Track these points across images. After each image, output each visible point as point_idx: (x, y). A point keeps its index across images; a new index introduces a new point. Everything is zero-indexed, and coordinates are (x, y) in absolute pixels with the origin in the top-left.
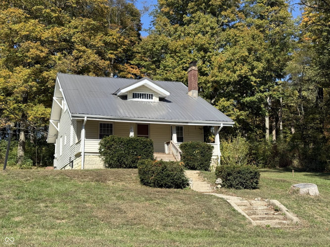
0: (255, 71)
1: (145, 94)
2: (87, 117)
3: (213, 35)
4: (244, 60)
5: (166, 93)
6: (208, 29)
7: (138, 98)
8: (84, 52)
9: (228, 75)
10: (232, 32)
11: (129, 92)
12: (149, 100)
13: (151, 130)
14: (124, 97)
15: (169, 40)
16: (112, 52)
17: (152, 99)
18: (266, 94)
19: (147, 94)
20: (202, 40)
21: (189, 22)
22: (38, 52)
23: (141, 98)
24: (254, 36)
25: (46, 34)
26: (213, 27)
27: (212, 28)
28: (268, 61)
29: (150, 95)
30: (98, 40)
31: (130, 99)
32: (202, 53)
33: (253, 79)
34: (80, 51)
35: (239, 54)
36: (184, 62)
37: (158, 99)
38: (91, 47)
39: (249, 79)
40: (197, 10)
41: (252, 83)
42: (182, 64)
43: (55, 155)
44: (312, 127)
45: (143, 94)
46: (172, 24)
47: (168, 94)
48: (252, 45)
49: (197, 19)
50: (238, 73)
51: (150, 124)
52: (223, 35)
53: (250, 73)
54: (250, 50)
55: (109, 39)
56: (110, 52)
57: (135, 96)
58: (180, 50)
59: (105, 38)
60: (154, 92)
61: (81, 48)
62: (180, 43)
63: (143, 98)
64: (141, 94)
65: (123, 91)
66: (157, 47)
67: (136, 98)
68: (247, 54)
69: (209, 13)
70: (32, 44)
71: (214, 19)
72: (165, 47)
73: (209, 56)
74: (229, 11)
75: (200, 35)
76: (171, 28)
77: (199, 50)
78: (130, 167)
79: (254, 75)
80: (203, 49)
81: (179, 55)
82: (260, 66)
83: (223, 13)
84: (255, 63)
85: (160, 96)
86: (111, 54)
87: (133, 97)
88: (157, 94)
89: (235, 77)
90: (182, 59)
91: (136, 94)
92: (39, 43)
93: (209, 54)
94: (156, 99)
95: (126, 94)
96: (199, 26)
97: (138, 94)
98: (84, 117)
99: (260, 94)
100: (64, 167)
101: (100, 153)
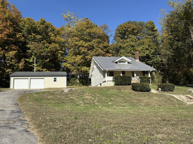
0: (151, 53)
3: (135, 42)
4: (147, 49)
5: (130, 61)
6: (134, 40)
8: (98, 49)
9: (143, 54)
10: (141, 40)
11: (118, 61)
12: (124, 63)
13: (126, 73)
14: (116, 63)
15: (121, 44)
18: (155, 60)
20: (133, 43)
21: (127, 38)
22: (84, 50)
23: (122, 63)
24: (150, 41)
25: (86, 45)
27: (135, 40)
28: (155, 49)
30: (101, 46)
31: (118, 63)
32: (133, 48)
33: (151, 55)
34: (96, 49)
35: (145, 47)
38: (99, 48)
39: (149, 55)
40: (129, 34)
42: (126, 52)
44: (171, 70)
45: (122, 61)
46: (122, 39)
47: (131, 61)
48: (150, 44)
49: (130, 37)
50: (146, 53)
51: (125, 71)
52: (139, 42)
53: (150, 53)
54: (149, 46)
55: (104, 45)
56: (105, 49)
57: (120, 62)
58: (125, 47)
59: (103, 45)
62: (125, 45)
65: (116, 61)
66: (118, 47)
69: (133, 35)
70: (82, 48)
71: (135, 37)
72: (120, 47)
73: (135, 49)
74: (140, 34)
75: (131, 42)
76: (122, 40)
77: (132, 47)
78: (124, 85)
79: (151, 54)
80: (133, 46)
82: (153, 51)
83: (138, 34)
84: (151, 50)
89: (145, 55)
90: (126, 50)
92: (84, 47)
93: (135, 48)
96: (131, 39)
99: (153, 60)
101: (113, 81)
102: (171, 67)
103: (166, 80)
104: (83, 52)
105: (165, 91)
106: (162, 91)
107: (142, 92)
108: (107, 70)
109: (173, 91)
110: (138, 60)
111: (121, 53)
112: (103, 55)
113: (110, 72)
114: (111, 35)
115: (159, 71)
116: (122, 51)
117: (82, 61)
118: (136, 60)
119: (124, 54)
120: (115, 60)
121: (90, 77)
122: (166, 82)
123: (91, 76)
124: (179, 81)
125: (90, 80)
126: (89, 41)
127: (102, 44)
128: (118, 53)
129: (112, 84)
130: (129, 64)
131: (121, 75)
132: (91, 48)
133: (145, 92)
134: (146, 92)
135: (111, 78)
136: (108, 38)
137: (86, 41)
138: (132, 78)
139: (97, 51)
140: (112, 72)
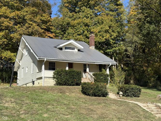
0: (112, 37)
1: (71, 48)
2: (46, 59)
3: (91, 18)
4: (107, 31)
5: (81, 47)
6: (89, 15)
8: (32, 25)
9: (100, 39)
10: (100, 17)
11: (63, 46)
13: (74, 66)
14: (61, 49)
15: (70, 20)
16: (45, 25)
17: (74, 50)
18: (117, 48)
19: (72, 48)
20: (87, 21)
21: (79, 12)
22: (8, 24)
23: (69, 49)
24: (111, 20)
25: (12, 15)
26: (91, 14)
28: (119, 32)
29: (73, 48)
30: (38, 19)
31: (64, 50)
32: (87, 27)
33: (112, 41)
34: (29, 24)
35: (104, 28)
36: (78, 31)
37: (77, 50)
38: (35, 22)
39: (110, 41)
40: (83, 6)
41: (111, 43)
42: (77, 32)
43: (18, 78)
44: (138, 65)
45: (70, 47)
46: (71, 12)
47: (83, 48)
48: (111, 24)
49: (83, 10)
50: (105, 38)
51: (73, 63)
52: (96, 19)
53: (110, 38)
54: (110, 27)
55: (43, 18)
56: (43, 25)
57: (66, 48)
58: (76, 25)
59: (41, 18)
61: (30, 23)
62: (76, 22)
63: (70, 49)
65: (61, 46)
66: (65, 23)
67: (67, 49)
68: (109, 28)
69: (89, 8)
70: (5, 20)
71: (91, 11)
72: (68, 24)
73: (90, 29)
74: (98, 7)
75: (85, 18)
76: (71, 14)
77: (85, 26)
79: (112, 39)
80: (87, 25)
81: (76, 28)
82: (115, 35)
83: (95, 8)
84: (112, 33)
85: (78, 49)
86: (44, 26)
88: (77, 47)
89: (103, 40)
92: (8, 19)
93: (90, 28)
94: (76, 50)
96: (84, 14)
97: (68, 47)
99: (114, 48)
100: (26, 84)
101: (54, 78)
102: (138, 61)
103: (131, 79)
104: (5, 27)
105: (128, 96)
106: (123, 95)
107: (95, 97)
108: (45, 60)
109: (138, 97)
110: (93, 48)
111: (68, 34)
112: (41, 35)
113: (49, 62)
114: (55, 4)
115: (122, 65)
116: (70, 30)
117: (4, 42)
118: (91, 48)
119: (74, 35)
120: (59, 45)
121: (15, 70)
122: (130, 82)
123: (19, 67)
124: (148, 82)
125: (16, 73)
126: (18, 10)
127: (39, 17)
128: (65, 33)
129: (52, 82)
130: (79, 52)
131: (67, 68)
132: (21, 21)
133: (100, 96)
134: (101, 98)
135: (51, 73)
136: (49, 7)
137: (12, 8)
138: (84, 74)
139: (30, 27)
140: (53, 62)
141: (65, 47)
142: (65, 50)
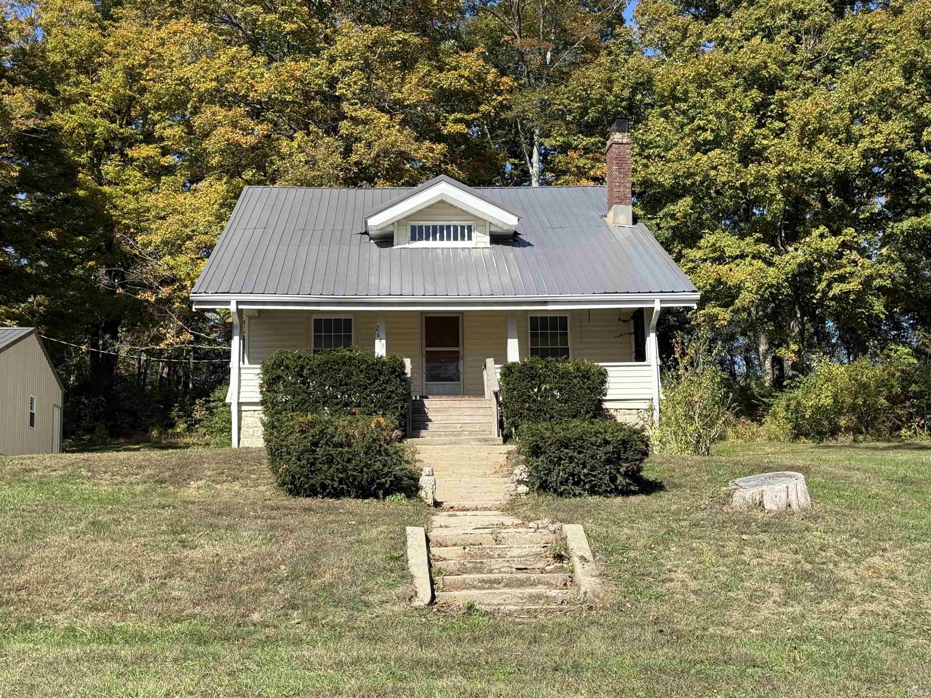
1: (448, 227)
2: (240, 303)
5: (503, 219)
7: (427, 239)
11: (400, 223)
12: (459, 244)
13: (466, 332)
14: (384, 239)
17: (470, 238)
19: (456, 227)
23: (435, 239)
31: (403, 244)
37: (488, 238)
45: (442, 227)
47: (512, 220)
57: (418, 233)
60: (476, 218)
63: (442, 239)
64: (435, 227)
67: (421, 239)
85: (493, 229)
87: (413, 239)
88: (482, 224)
89: (851, 158)
91: (421, 227)
94: (479, 240)
95: (391, 229)
97: (428, 228)
98: (228, 303)
108: (232, 306)
110: (619, 217)
113: (316, 322)
118: (609, 216)
141: (413, 228)
142: (407, 246)
